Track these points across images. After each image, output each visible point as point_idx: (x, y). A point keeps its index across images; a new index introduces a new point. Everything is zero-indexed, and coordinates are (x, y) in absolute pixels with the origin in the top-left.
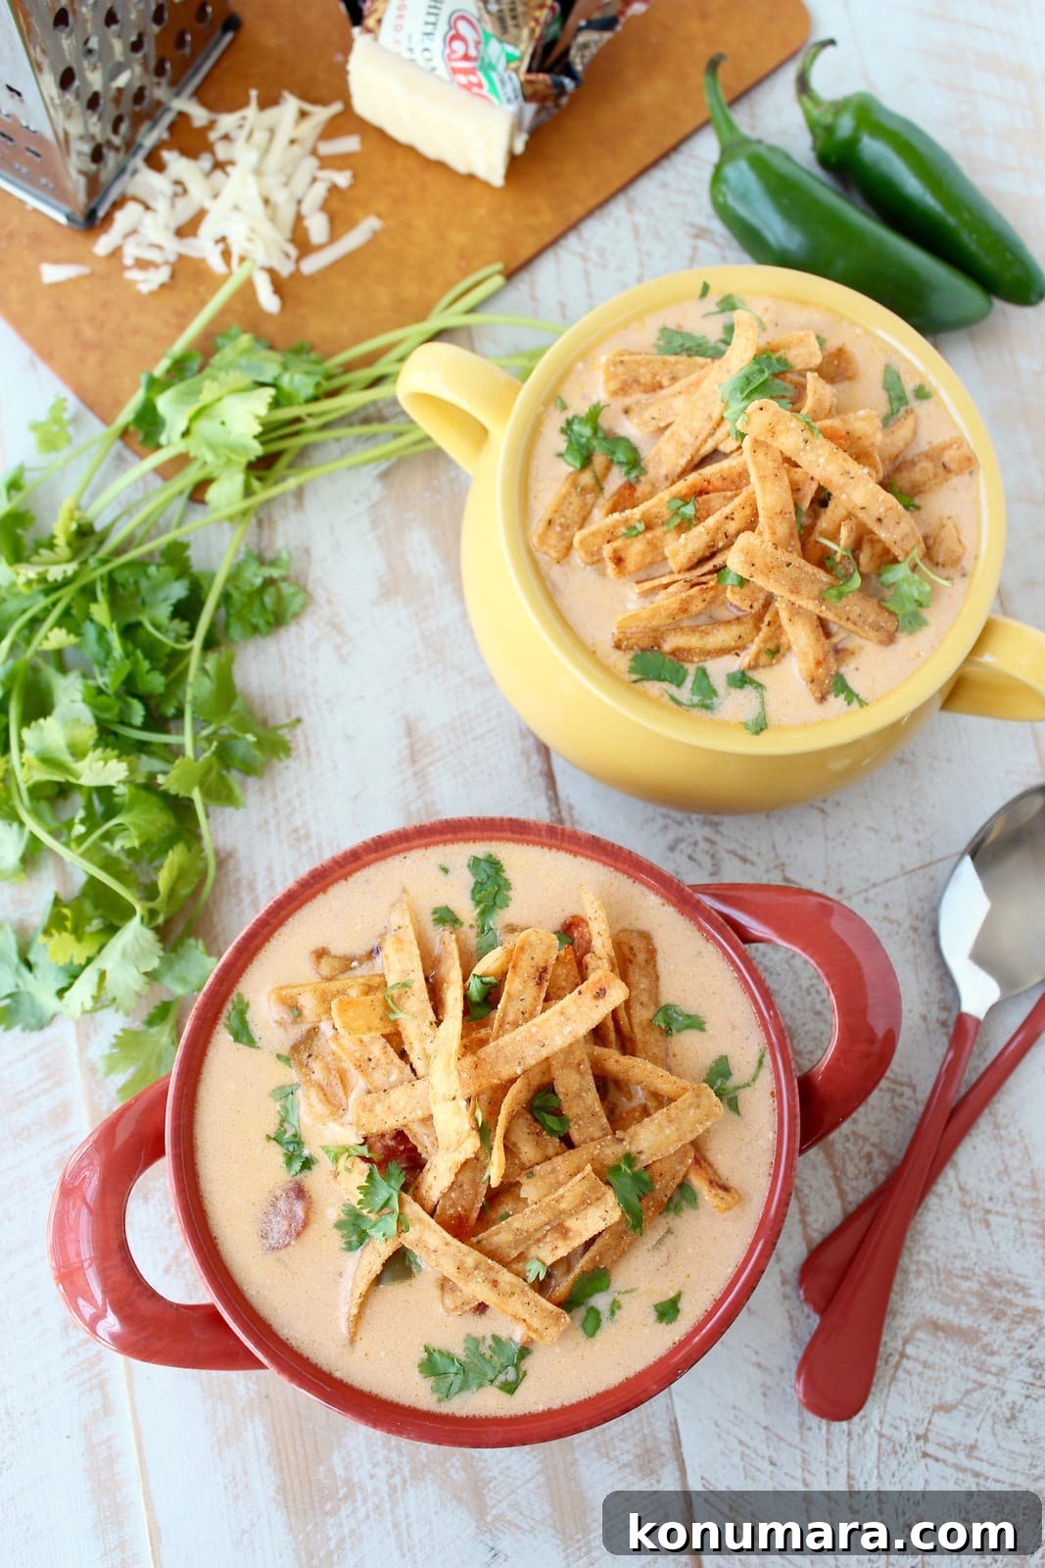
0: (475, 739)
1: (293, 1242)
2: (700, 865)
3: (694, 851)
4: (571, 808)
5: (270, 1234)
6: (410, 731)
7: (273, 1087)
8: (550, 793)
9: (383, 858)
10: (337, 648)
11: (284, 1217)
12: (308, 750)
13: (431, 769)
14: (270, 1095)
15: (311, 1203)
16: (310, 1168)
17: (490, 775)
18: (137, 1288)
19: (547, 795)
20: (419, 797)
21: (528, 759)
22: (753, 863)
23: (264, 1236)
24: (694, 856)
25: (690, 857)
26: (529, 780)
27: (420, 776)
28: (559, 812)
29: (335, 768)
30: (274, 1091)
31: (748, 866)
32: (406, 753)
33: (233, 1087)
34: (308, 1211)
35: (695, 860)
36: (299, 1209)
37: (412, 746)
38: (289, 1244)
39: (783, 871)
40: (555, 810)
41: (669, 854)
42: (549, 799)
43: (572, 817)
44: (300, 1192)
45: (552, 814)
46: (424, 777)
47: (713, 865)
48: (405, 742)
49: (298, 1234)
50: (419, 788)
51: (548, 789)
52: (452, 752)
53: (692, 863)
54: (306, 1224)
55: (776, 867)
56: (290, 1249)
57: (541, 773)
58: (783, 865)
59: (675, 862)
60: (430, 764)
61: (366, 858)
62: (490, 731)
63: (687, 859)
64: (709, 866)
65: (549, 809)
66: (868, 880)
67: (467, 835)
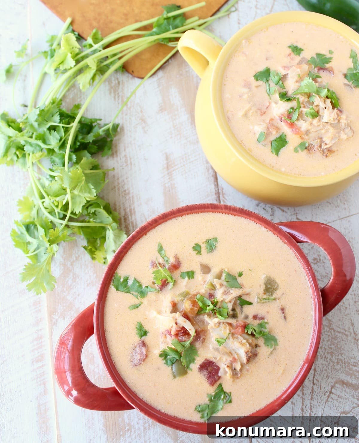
0: (190, 162)
1: (142, 363)
2: (267, 212)
3: (265, 207)
4: (222, 189)
5: (134, 360)
6: (167, 158)
7: (130, 305)
8: (216, 183)
9: (166, 221)
10: (143, 128)
11: (139, 354)
12: (131, 163)
13: (174, 172)
14: (129, 308)
15: (148, 348)
16: (146, 335)
17: (195, 176)
18: (87, 384)
19: (214, 184)
20: (169, 182)
21: (208, 171)
22: (286, 212)
23: (132, 361)
24: (265, 208)
25: (264, 209)
26: (208, 178)
27: (170, 174)
28: (218, 190)
29: (140, 170)
30: (130, 306)
31: (284, 213)
32: (165, 166)
33: (116, 305)
34: (147, 351)
35: (265, 210)
36: (144, 350)
37: (167, 163)
38: (141, 364)
39: (296, 215)
40: (217, 189)
41: (257, 207)
42: (215, 185)
43: (223, 192)
44: (144, 344)
45: (216, 191)
46: (171, 175)
47: (272, 212)
48: (165, 162)
49: (144, 360)
50: (169, 178)
51: (215, 182)
52: (182, 166)
53: (264, 211)
54: (147, 356)
55: (294, 214)
56: (141, 365)
57: (212, 176)
58: (297, 213)
59: (258, 210)
60: (174, 170)
61: (160, 221)
62: (195, 160)
63: (263, 209)
64: (271, 212)
65: (215, 189)
66: (327, 220)
67: (196, 211)
